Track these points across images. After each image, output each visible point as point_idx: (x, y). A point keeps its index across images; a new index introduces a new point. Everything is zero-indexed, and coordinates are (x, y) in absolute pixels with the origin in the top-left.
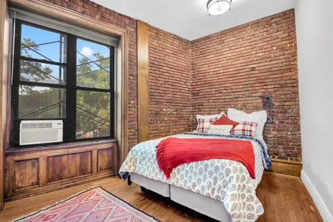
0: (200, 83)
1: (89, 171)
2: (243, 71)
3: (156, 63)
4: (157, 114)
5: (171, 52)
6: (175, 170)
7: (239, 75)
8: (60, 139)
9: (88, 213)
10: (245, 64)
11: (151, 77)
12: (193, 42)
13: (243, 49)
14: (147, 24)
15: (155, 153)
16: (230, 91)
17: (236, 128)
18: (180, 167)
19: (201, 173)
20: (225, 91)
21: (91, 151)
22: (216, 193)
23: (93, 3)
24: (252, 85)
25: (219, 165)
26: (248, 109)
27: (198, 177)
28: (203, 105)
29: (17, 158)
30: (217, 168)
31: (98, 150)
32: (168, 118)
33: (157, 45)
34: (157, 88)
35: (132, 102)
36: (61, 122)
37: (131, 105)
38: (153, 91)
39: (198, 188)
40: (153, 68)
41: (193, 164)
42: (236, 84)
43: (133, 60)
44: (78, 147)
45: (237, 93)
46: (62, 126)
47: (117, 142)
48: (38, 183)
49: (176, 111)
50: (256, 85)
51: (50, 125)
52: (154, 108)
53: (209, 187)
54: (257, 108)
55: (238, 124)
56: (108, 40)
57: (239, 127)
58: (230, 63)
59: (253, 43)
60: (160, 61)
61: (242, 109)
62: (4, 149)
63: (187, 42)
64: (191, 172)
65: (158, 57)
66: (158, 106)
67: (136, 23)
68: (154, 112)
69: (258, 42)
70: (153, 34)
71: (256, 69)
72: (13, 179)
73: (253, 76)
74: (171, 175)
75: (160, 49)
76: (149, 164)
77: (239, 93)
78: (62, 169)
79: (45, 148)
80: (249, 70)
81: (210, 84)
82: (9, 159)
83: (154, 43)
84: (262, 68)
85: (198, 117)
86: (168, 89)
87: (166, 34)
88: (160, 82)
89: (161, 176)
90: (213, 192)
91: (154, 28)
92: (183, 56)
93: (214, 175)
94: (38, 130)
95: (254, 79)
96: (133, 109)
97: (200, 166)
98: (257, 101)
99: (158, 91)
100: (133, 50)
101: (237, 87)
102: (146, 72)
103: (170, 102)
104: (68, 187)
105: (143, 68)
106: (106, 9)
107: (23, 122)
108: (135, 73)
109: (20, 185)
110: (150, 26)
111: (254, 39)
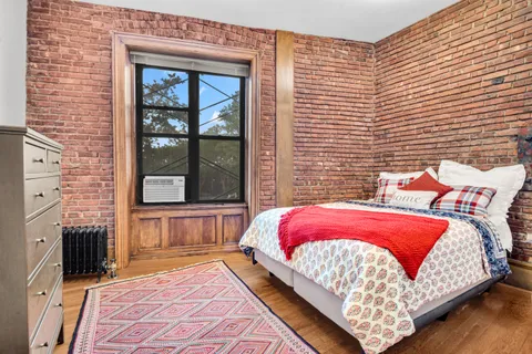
0: (389, 116)
1: (214, 240)
2: (477, 86)
3: (306, 91)
4: (306, 170)
5: (333, 69)
6: (297, 250)
7: (466, 95)
8: (182, 198)
9: (200, 286)
10: (480, 73)
11: (298, 115)
12: (377, 45)
13: (477, 42)
14: (292, 33)
15: (278, 224)
16: (446, 127)
17: (444, 198)
18: (303, 246)
19: (326, 257)
20: (436, 129)
21: (215, 216)
22: (341, 289)
23: (215, 23)
24: (494, 114)
25: (349, 248)
26: (484, 162)
27: (322, 263)
28: (393, 156)
29: (141, 216)
30: (345, 253)
31: (224, 216)
32: (326, 178)
33: (309, 62)
34: (309, 130)
35: (268, 153)
36: (183, 178)
37: (266, 158)
38: (300, 135)
39: (320, 278)
40: (301, 100)
41: (318, 244)
42: (459, 114)
43: (269, 92)
44: (201, 209)
45: (460, 132)
46: (183, 183)
47: (247, 207)
48: (160, 246)
49: (342, 165)
50: (505, 113)
51: (171, 182)
52: (301, 161)
53: (333, 279)
54: (504, 161)
55: (452, 190)
56: (236, 69)
57: (452, 196)
58: (448, 75)
59: (500, 28)
60: (313, 87)
61: (469, 163)
62: (130, 206)
63: (367, 46)
64: (315, 254)
65: (310, 81)
66: (308, 158)
67: (274, 36)
68: (301, 168)
69: (511, 23)
70: (301, 46)
71: (506, 79)
72: (138, 237)
73: (499, 94)
74: (293, 255)
75: (313, 67)
76: (270, 239)
77: (466, 131)
78: (184, 233)
79: (167, 207)
80: (490, 83)
81: (409, 117)
82: (134, 215)
83: (303, 61)
84: (520, 76)
85: (384, 175)
86: (327, 131)
87: (324, 41)
88: (313, 121)
89: (281, 256)
90: (337, 287)
91: (303, 37)
92: (356, 72)
93: (342, 263)
94: (160, 187)
95: (501, 100)
96: (268, 163)
97: (326, 248)
98: (504, 146)
99: (309, 135)
100: (270, 78)
101: (461, 119)
102: (290, 107)
103: (329, 151)
104: (190, 255)
105: (285, 101)
106: (232, 26)
107: (147, 178)
108: (272, 111)
109: (144, 245)
110: (296, 36)
111: (503, 19)
